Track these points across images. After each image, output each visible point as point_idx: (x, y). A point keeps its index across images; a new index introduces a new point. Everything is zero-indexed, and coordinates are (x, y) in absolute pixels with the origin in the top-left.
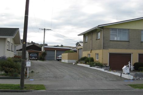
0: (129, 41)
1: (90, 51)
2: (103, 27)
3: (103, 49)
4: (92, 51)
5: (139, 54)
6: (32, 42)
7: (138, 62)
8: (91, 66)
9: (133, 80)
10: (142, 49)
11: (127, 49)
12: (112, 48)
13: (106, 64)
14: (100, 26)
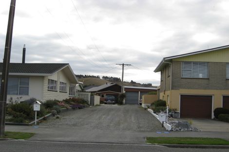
0: (208, 79)
1: (163, 93)
2: (172, 59)
3: (172, 89)
4: (166, 92)
5: (223, 97)
6: (132, 81)
7: (222, 107)
8: (155, 113)
9: (172, 130)
10: (227, 89)
11: (205, 89)
12: (184, 88)
13: (176, 110)
14: (166, 59)
